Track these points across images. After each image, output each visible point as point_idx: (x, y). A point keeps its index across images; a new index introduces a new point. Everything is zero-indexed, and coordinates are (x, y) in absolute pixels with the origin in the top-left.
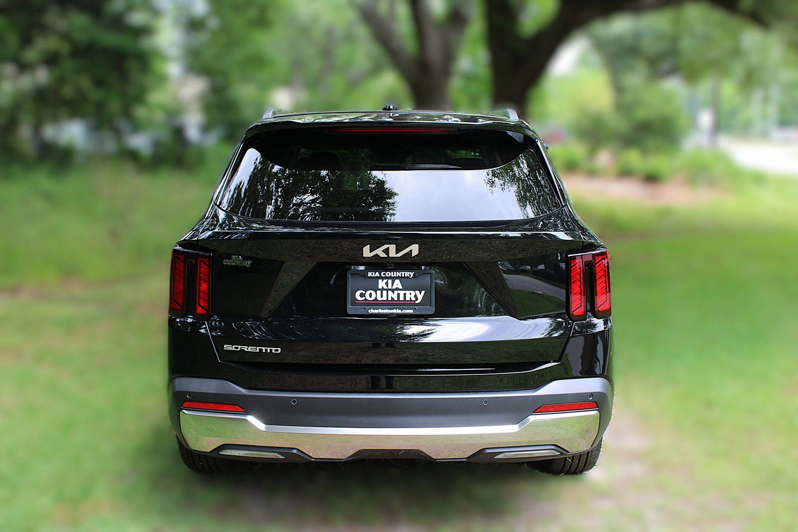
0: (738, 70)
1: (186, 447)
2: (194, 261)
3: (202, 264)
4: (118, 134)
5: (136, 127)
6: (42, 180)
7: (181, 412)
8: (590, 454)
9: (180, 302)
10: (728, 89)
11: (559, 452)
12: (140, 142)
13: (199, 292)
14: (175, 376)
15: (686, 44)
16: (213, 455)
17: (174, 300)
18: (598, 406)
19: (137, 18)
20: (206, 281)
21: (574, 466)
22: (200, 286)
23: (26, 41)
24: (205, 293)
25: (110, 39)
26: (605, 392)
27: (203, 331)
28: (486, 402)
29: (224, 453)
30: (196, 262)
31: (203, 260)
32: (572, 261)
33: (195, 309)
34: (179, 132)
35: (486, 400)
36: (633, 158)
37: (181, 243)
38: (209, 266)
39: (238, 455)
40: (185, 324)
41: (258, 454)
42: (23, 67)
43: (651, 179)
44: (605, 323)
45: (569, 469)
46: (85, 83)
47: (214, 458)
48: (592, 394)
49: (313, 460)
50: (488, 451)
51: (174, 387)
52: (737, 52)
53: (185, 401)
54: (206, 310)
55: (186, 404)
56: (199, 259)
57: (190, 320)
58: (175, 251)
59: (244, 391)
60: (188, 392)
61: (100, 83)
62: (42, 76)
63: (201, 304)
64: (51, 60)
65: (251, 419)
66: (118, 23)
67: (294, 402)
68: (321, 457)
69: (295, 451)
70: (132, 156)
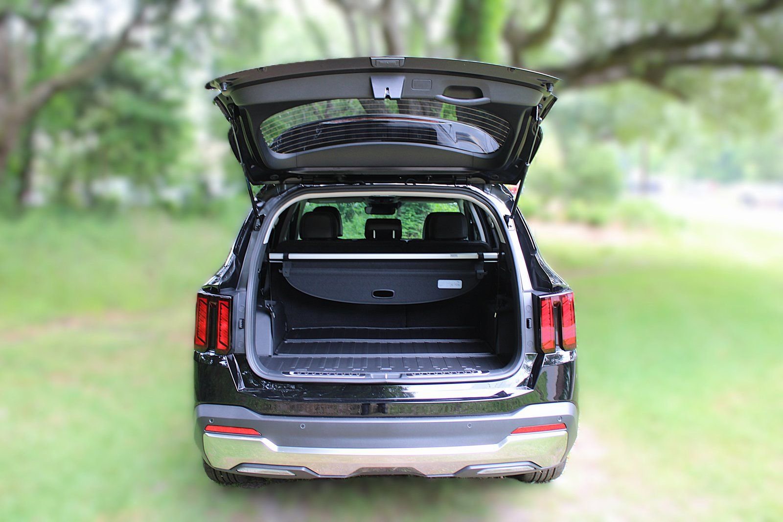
0: (663, 134)
1: (209, 465)
2: (215, 304)
3: (223, 306)
4: (153, 187)
5: (169, 182)
6: (91, 226)
7: (204, 435)
8: (556, 469)
9: (204, 340)
10: (655, 151)
11: (532, 467)
12: (173, 195)
13: (220, 330)
14: (199, 403)
15: (621, 114)
16: (232, 472)
17: (198, 337)
18: (566, 427)
19: (171, 94)
20: (226, 321)
21: (543, 477)
22: (220, 325)
23: (80, 112)
24: (226, 332)
25: (148, 111)
26: (572, 415)
27: (223, 363)
28: (470, 425)
29: (242, 471)
30: (218, 305)
31: (223, 302)
32: (542, 301)
33: (216, 345)
34: (204, 187)
35: (470, 424)
36: (580, 207)
37: (204, 288)
38: (229, 308)
39: (254, 472)
40: (208, 358)
41: (270, 472)
42: (77, 134)
43: (594, 223)
44: (571, 354)
45: (539, 479)
46: (127, 147)
47: (233, 474)
48: (561, 417)
49: (319, 476)
50: (472, 468)
51: (198, 413)
52: (661, 121)
53: (208, 425)
54: (225, 346)
55: (208, 428)
56: (220, 301)
57: (212, 354)
58: (199, 295)
59: (258, 417)
60: (210, 418)
61: (139, 147)
62: (92, 142)
63: (221, 340)
64: (100, 129)
65: (265, 441)
66: (155, 99)
67: (303, 426)
68: (326, 474)
69: (303, 469)
70: (166, 207)
